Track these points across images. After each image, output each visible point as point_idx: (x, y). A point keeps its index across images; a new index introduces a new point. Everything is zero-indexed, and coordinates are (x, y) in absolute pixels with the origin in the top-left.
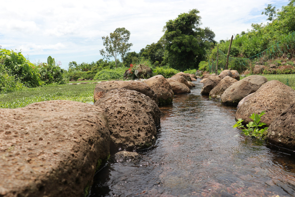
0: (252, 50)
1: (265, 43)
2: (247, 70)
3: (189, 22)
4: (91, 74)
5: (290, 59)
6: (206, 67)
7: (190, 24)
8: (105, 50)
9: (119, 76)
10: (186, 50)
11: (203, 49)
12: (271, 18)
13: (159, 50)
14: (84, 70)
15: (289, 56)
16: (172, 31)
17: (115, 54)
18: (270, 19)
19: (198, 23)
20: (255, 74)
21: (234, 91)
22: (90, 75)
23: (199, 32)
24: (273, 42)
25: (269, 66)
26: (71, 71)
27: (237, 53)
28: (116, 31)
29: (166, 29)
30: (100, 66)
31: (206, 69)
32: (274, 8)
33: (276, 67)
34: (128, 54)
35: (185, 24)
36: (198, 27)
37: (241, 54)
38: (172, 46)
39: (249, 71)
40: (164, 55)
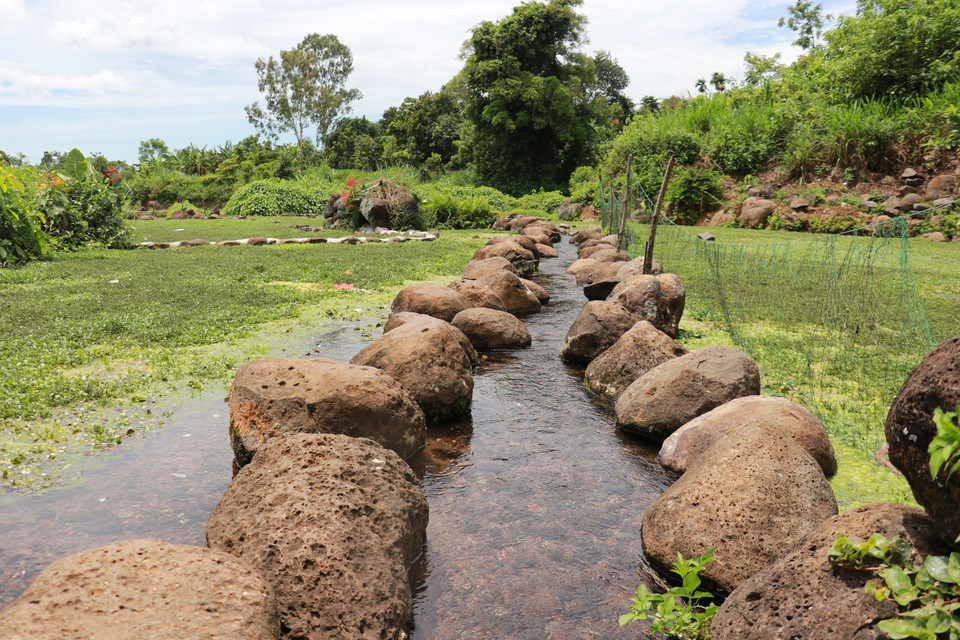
0: (739, 149)
1: (780, 127)
2: (722, 211)
3: (546, 33)
4: (215, 184)
5: (852, 185)
6: (593, 192)
7: (550, 41)
8: (263, 106)
9: (310, 203)
10: (531, 123)
11: (586, 126)
12: (808, 39)
13: (445, 119)
14: (193, 169)
15: (849, 177)
16: (489, 58)
17: (297, 122)
18: (804, 43)
19: (575, 37)
20: (743, 227)
21: (655, 396)
22: (213, 190)
23: (576, 68)
24: (805, 126)
25: (788, 204)
26: (147, 173)
27: (694, 153)
28: (305, 43)
29: (471, 52)
30: (245, 159)
31: (591, 199)
32: (818, 8)
33: (810, 208)
34: (342, 124)
35: (535, 39)
36: (575, 51)
37: (706, 158)
38: (487, 108)
39: (726, 216)
40: (461, 137)
